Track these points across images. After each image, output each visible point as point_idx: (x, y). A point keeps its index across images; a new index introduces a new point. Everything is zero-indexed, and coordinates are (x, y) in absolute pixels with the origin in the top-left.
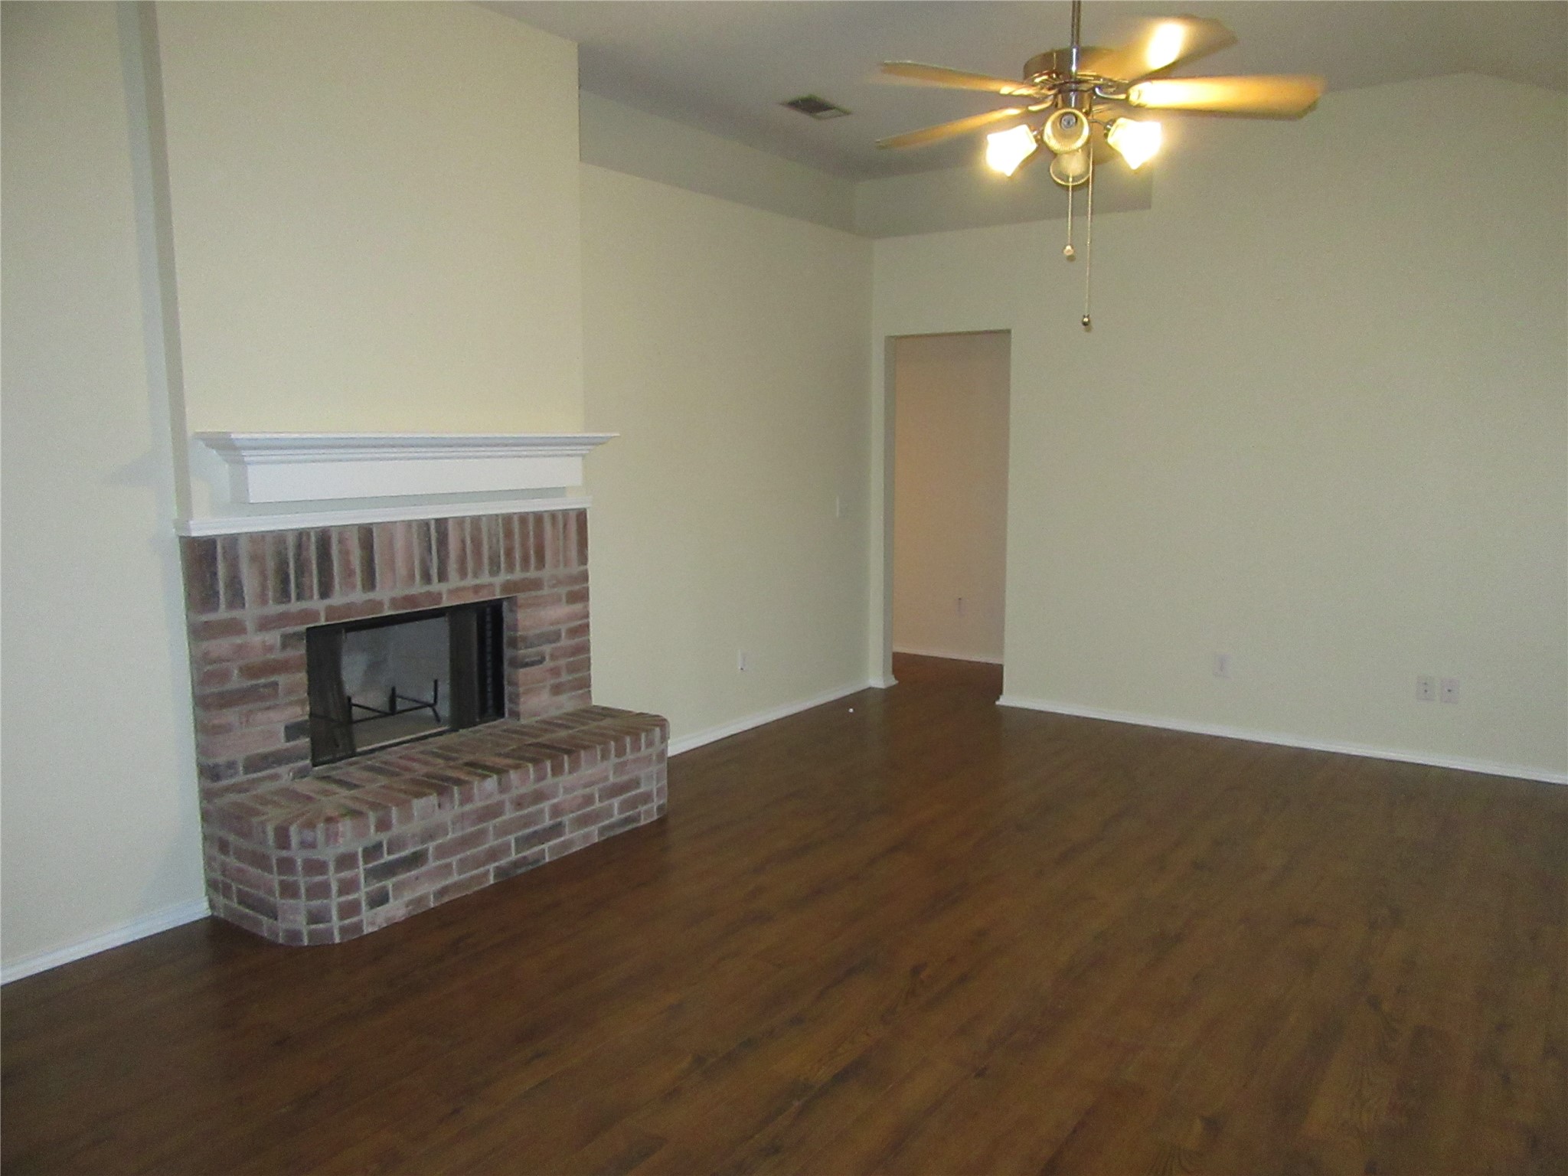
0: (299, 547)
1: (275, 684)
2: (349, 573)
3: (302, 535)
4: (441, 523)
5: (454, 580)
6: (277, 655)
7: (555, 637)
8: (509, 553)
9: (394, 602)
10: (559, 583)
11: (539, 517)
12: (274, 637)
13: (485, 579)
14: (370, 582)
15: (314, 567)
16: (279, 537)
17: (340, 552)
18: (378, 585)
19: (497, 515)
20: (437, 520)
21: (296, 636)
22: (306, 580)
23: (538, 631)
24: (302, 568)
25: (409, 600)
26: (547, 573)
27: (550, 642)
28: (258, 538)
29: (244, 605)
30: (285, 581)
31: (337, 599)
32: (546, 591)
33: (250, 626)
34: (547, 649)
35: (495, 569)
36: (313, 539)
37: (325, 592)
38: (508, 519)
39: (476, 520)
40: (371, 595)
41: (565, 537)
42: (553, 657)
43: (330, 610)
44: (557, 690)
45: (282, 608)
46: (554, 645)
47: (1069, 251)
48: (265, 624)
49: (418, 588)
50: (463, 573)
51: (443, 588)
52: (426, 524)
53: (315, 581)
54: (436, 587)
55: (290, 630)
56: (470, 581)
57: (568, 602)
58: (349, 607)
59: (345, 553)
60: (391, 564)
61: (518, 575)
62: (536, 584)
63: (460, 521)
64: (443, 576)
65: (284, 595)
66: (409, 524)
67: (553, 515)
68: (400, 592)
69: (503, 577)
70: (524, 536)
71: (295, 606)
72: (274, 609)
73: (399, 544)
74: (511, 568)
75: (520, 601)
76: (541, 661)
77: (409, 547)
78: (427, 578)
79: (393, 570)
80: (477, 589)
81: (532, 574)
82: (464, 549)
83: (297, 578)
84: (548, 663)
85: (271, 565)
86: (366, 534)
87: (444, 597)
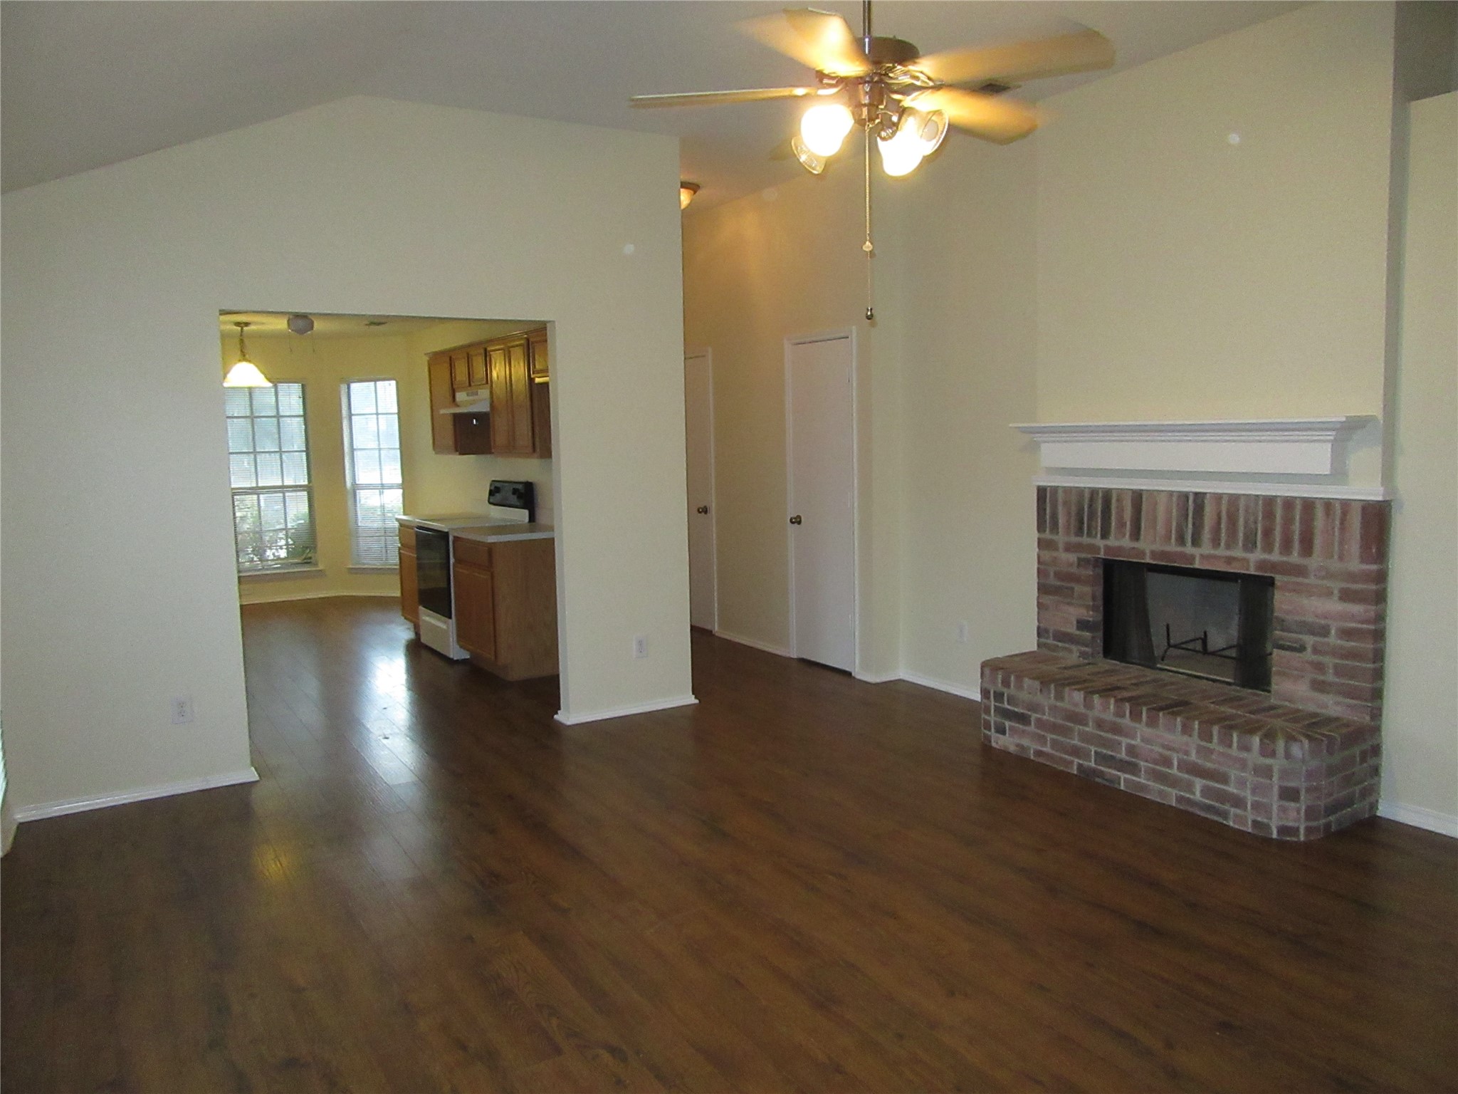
0: (1092, 500)
1: (1072, 589)
2: (1122, 525)
3: (1094, 492)
4: (1199, 496)
5: (1206, 549)
6: (1074, 570)
7: (1324, 631)
8: (1268, 533)
9: (1153, 553)
10: (1330, 575)
11: (1309, 504)
12: (1072, 557)
13: (1238, 553)
14: (1136, 534)
15: (1099, 514)
16: (1080, 492)
17: (1117, 508)
18: (1142, 537)
19: (1257, 496)
20: (1196, 494)
21: (1087, 561)
22: (1094, 523)
23: (1297, 618)
24: (1092, 515)
25: (1164, 554)
26: (1314, 562)
27: (1313, 633)
28: (1067, 490)
29: (1058, 533)
30: (1081, 522)
31: (1112, 542)
32: (1311, 580)
33: (1061, 546)
34: (1309, 640)
35: (1250, 544)
36: (1100, 495)
37: (1105, 535)
38: (1269, 501)
39: (1234, 499)
40: (1136, 545)
41: (1343, 528)
42: (1316, 651)
43: (1107, 548)
44: (1319, 686)
45: (1078, 539)
46: (1318, 639)
47: (868, 247)
48: (1069, 548)
49: (1173, 547)
50: (1216, 542)
51: (1196, 552)
52: (1185, 496)
53: (1099, 524)
54: (1189, 549)
55: (1083, 555)
56: (1222, 552)
57: (1341, 599)
58: (1120, 549)
59: (1121, 510)
60: (1154, 521)
61: (1275, 557)
62: (1300, 571)
63: (1218, 497)
64: (1196, 542)
65: (1079, 531)
66: (1171, 493)
67: (1328, 504)
68: (1158, 547)
69: (1257, 556)
70: (1288, 521)
71: (1085, 540)
72: (1074, 539)
73: (1161, 510)
74: (1268, 547)
75: (1278, 583)
76: (1302, 649)
77: (1169, 512)
78: (1181, 540)
79: (1154, 528)
80: (1230, 560)
81: (1295, 558)
82: (1219, 523)
83: (1088, 520)
84: (1308, 655)
85: (1074, 509)
86: (1138, 496)
87: (1197, 559)
